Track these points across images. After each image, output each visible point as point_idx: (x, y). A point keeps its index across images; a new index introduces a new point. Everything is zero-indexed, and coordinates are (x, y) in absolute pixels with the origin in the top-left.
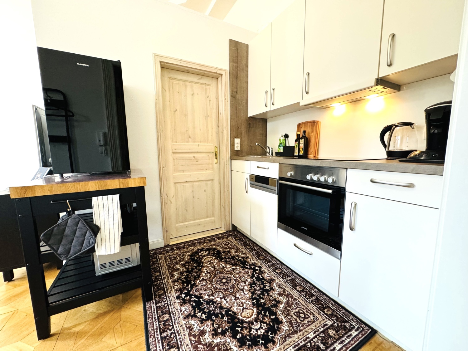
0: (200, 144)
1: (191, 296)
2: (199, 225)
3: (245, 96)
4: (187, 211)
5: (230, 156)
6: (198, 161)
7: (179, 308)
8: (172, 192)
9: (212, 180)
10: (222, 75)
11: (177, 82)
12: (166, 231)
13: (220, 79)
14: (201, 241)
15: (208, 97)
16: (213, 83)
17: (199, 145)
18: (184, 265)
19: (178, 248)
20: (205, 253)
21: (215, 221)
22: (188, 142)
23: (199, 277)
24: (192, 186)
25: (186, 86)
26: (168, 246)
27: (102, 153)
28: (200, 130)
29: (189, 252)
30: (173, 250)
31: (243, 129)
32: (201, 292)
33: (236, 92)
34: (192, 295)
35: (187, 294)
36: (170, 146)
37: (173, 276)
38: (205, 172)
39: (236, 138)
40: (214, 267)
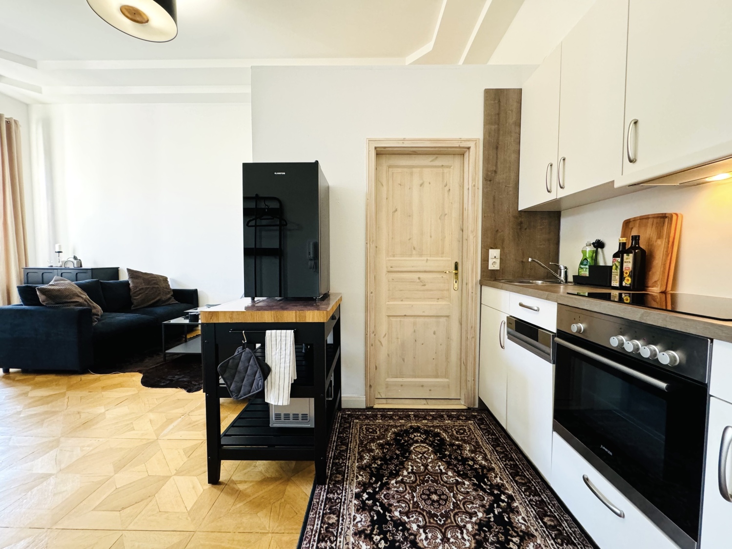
0: (429, 258)
2: (422, 386)
3: (513, 175)
4: (404, 360)
5: (479, 278)
6: (424, 285)
7: (353, 514)
8: (383, 329)
9: (448, 316)
10: (469, 148)
11: (400, 170)
12: (369, 386)
13: (466, 155)
15: (446, 186)
16: (456, 162)
17: (427, 260)
18: (381, 447)
19: (384, 417)
20: (420, 436)
21: (449, 385)
22: (411, 255)
23: (397, 475)
24: (415, 324)
25: (412, 174)
26: (371, 409)
28: (431, 237)
29: (396, 427)
30: (375, 417)
31: (507, 233)
32: (392, 501)
33: (495, 172)
35: (371, 496)
36: (384, 262)
37: (361, 458)
38: (435, 303)
39: (492, 248)
40: (426, 466)
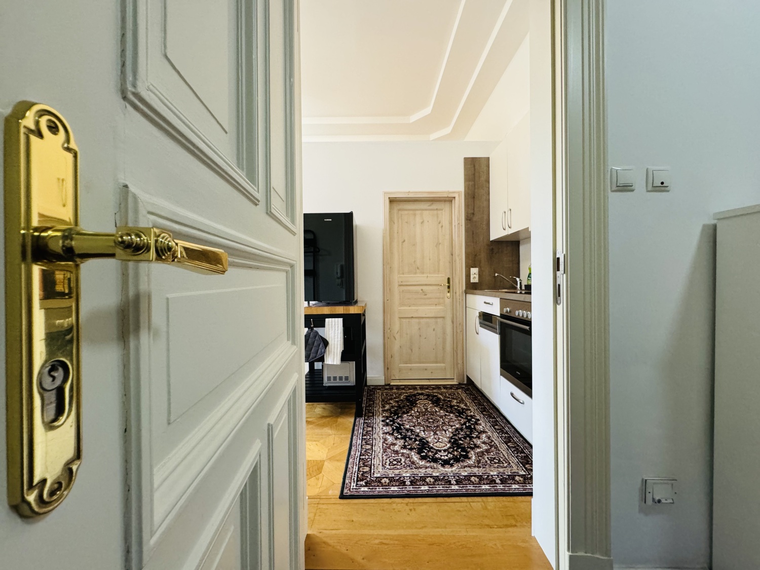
0: (429, 275)
1: (394, 423)
2: (426, 369)
3: (485, 217)
4: (412, 350)
5: (464, 288)
6: (426, 295)
8: (396, 327)
9: (443, 317)
10: (454, 198)
11: (406, 212)
12: (387, 368)
13: (453, 201)
14: (422, 387)
15: (440, 223)
16: (447, 205)
17: (427, 276)
18: (397, 402)
19: (397, 389)
20: (423, 397)
21: (445, 368)
22: (416, 273)
23: (408, 412)
24: (419, 323)
25: (415, 215)
26: (389, 385)
27: (338, 285)
28: (430, 260)
29: (407, 393)
30: (392, 389)
31: (483, 256)
32: (404, 422)
33: (473, 214)
34: (396, 422)
35: (391, 421)
36: (396, 278)
37: (384, 407)
38: (435, 308)
39: (472, 267)
40: (426, 409)
